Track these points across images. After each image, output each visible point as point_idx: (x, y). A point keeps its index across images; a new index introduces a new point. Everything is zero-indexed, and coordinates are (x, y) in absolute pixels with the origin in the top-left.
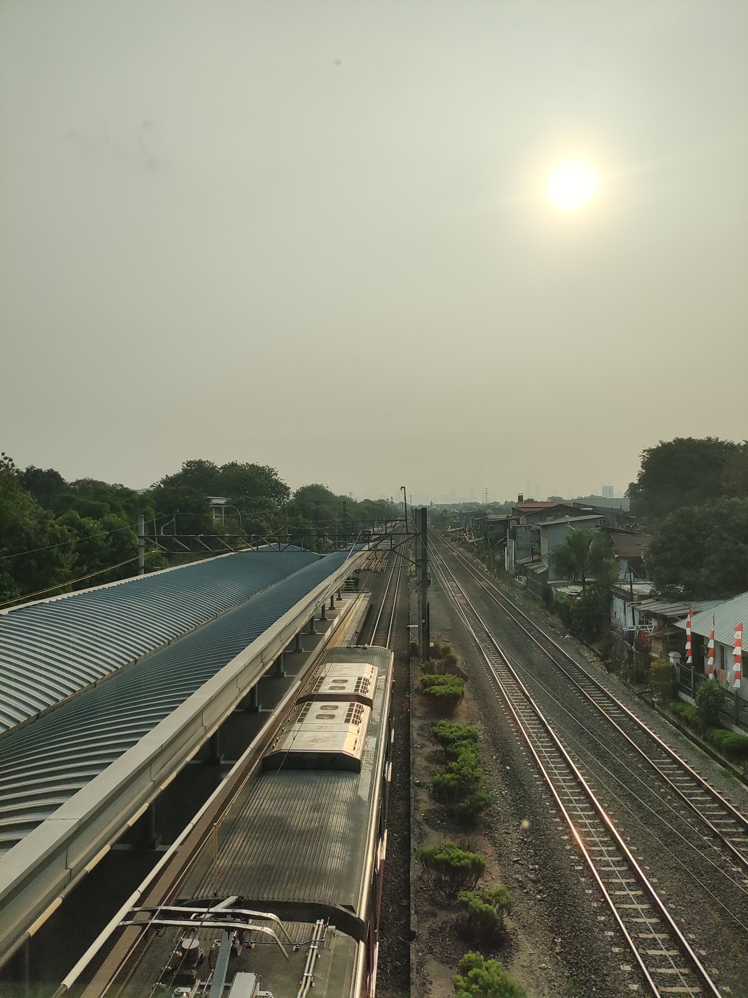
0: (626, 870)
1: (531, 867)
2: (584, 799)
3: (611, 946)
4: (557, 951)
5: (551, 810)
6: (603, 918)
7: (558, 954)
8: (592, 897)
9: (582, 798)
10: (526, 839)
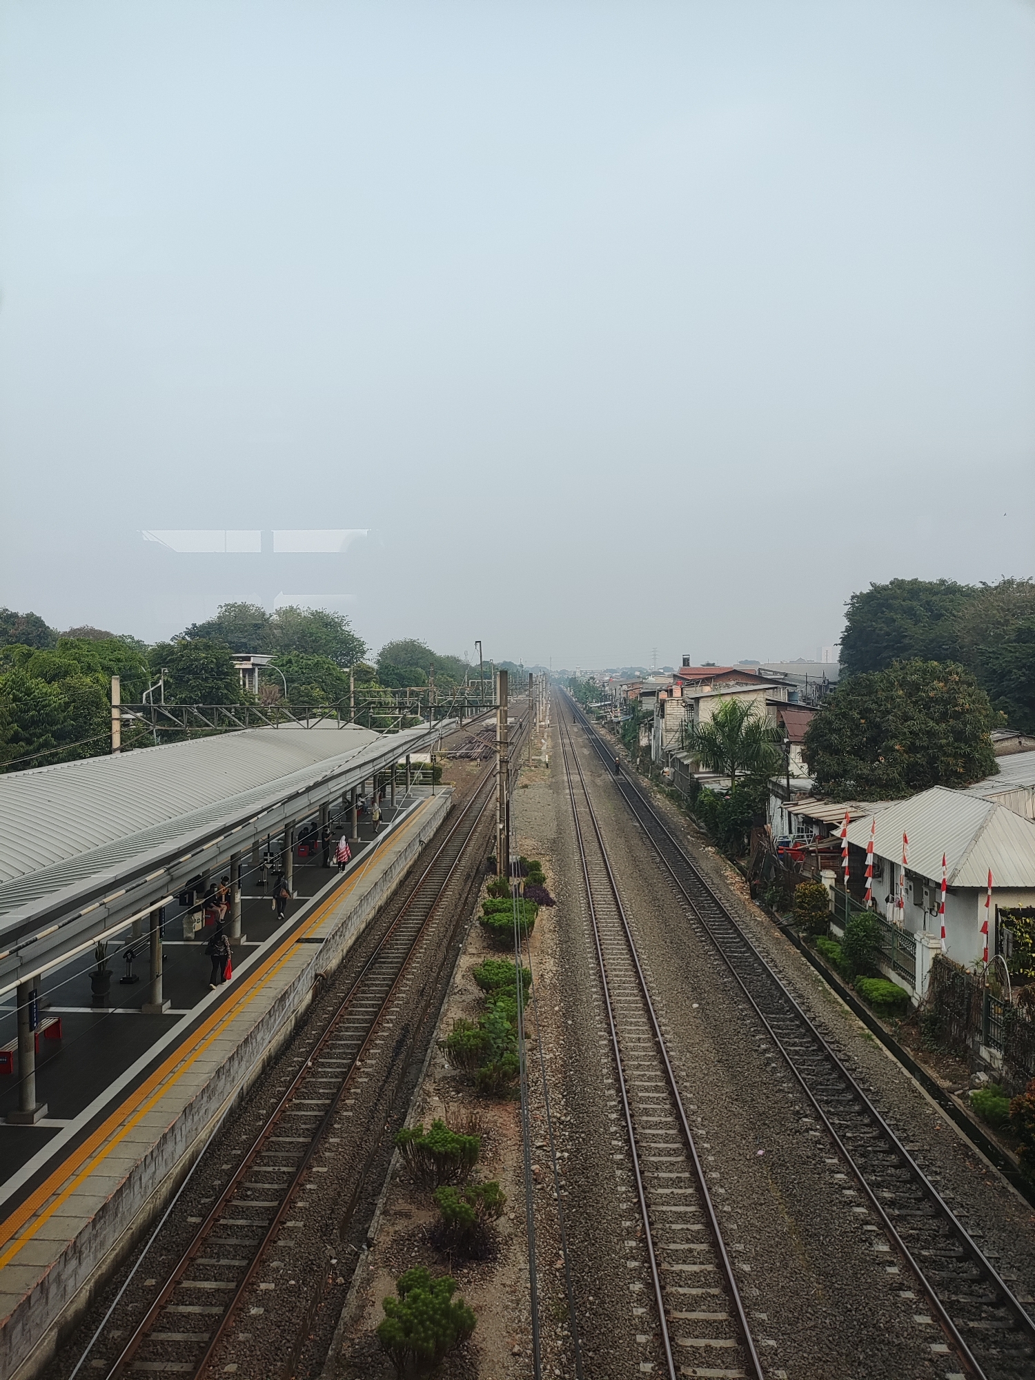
0: (682, 1162)
1: (558, 1155)
2: (656, 1066)
3: (628, 1259)
4: (558, 1266)
5: (607, 1078)
6: (628, 1223)
7: (557, 1270)
8: (624, 1196)
9: (654, 1063)
10: (563, 1118)
